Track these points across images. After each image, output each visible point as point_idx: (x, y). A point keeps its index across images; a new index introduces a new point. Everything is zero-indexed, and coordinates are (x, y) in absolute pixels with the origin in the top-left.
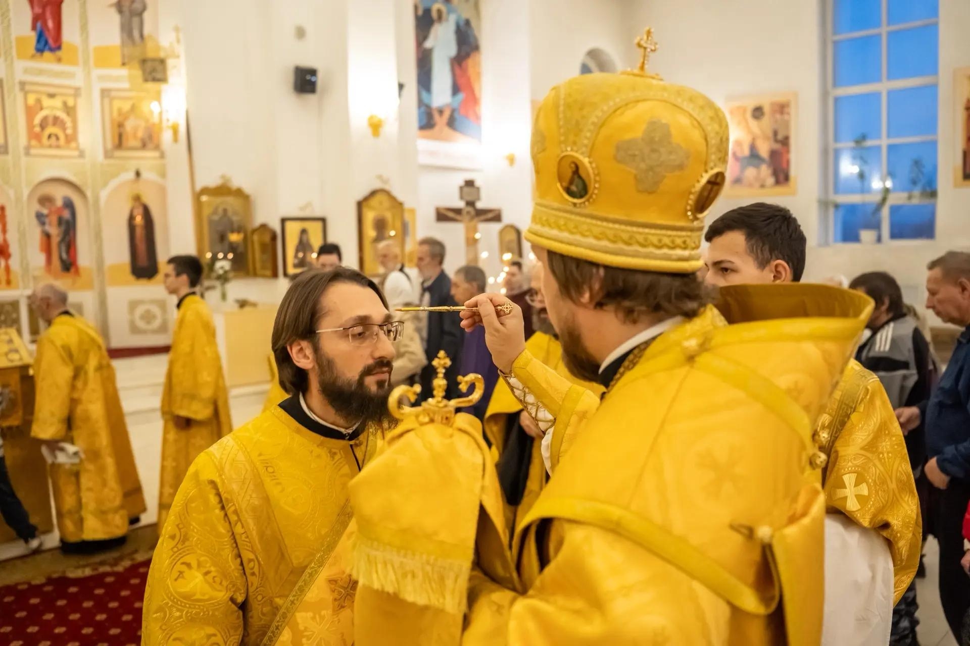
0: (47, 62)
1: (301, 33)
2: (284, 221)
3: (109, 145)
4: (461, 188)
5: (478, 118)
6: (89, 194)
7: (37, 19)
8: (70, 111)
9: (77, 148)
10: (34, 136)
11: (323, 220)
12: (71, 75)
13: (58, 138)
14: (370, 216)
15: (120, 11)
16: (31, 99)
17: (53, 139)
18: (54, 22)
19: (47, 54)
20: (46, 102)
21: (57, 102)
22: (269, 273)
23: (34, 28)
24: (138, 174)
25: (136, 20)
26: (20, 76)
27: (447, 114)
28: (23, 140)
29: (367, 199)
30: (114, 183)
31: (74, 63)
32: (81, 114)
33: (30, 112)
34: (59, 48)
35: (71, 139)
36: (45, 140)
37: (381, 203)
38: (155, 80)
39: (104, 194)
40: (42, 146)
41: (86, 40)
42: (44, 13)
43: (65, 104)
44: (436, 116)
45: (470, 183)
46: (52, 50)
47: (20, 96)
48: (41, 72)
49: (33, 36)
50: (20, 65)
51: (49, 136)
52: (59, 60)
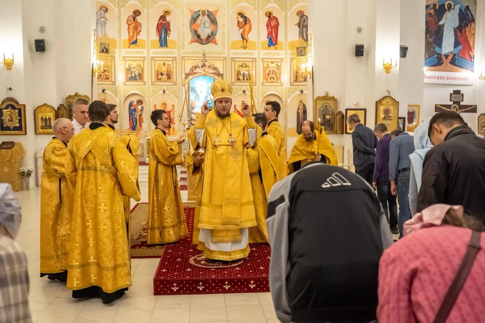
0: (272, 50)
1: (359, 30)
2: (347, 110)
3: (292, 81)
4: (451, 94)
5: (471, 58)
6: (283, 100)
7: (270, 34)
8: (279, 67)
9: (280, 82)
10: (265, 78)
11: (365, 110)
12: (280, 54)
13: (274, 79)
14: (382, 108)
15: (299, 27)
16: (265, 64)
17: (272, 79)
18: (275, 35)
19: (272, 47)
20: (271, 65)
21: (274, 65)
22: (340, 132)
23: (268, 38)
24: (302, 92)
25: (305, 29)
26: (262, 56)
27: (450, 58)
28: (261, 80)
29: (380, 101)
30: (293, 96)
31: (282, 49)
32: (283, 69)
33: (264, 69)
34: (276, 44)
35: (278, 78)
36: (269, 80)
37: (387, 102)
38: (301, 55)
39: (289, 101)
40: (268, 82)
41: (286, 40)
42: (272, 31)
43: (277, 65)
44: (444, 59)
45: (457, 92)
46: (273, 45)
47: (261, 63)
48: (269, 54)
49: (268, 40)
50: (262, 52)
51: (271, 78)
52: (276, 49)
